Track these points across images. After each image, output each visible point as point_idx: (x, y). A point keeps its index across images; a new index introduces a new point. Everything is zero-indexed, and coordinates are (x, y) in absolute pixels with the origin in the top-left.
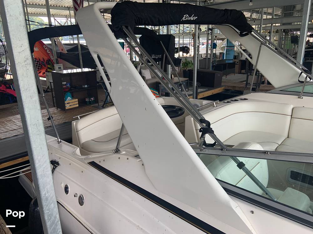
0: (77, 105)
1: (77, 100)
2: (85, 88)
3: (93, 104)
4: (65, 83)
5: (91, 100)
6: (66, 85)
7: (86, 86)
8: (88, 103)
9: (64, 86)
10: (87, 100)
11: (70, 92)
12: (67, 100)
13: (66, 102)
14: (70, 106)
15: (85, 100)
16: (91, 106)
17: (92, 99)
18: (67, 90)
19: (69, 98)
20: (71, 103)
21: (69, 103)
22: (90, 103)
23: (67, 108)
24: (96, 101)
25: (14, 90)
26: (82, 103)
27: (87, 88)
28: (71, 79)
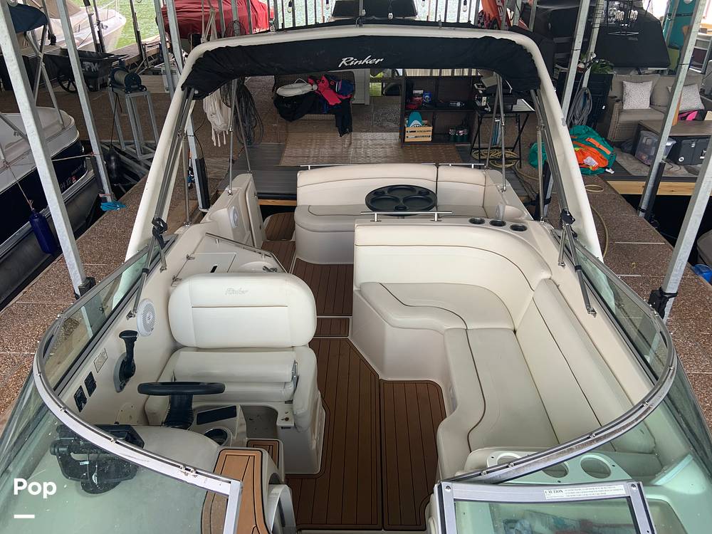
0: (430, 139)
1: (431, 128)
2: (456, 108)
3: (462, 142)
4: (421, 92)
5: (459, 133)
6: (422, 95)
7: (458, 104)
9: (417, 99)
10: (452, 132)
11: (420, 113)
12: (412, 124)
13: (407, 129)
14: (416, 137)
15: (449, 131)
16: (456, 145)
17: (460, 132)
18: (413, 107)
19: (417, 122)
20: (418, 131)
21: (415, 131)
22: (456, 139)
23: (406, 140)
24: (468, 138)
25: (338, 93)
26: (440, 137)
27: (461, 108)
28: (437, 86)
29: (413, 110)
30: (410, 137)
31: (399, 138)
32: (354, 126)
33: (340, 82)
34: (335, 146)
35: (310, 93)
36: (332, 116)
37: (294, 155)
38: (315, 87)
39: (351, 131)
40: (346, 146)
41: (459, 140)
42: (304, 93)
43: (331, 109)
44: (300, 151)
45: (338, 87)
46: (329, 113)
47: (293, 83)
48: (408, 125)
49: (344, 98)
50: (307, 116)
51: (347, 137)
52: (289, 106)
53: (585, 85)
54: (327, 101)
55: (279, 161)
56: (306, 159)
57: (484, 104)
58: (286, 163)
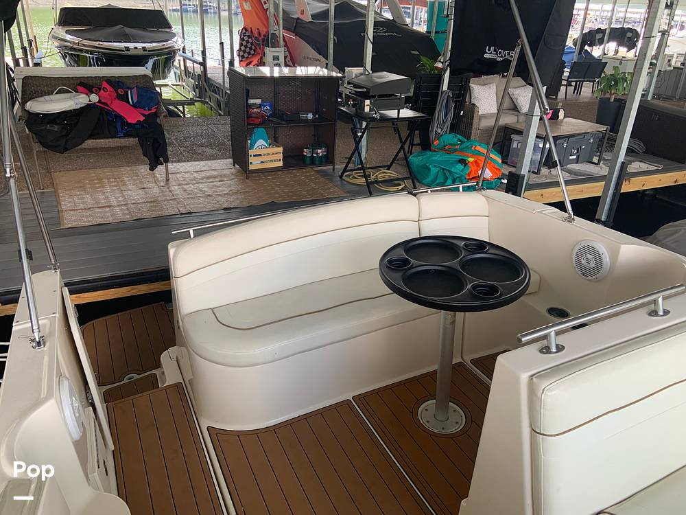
0: (281, 164)
1: (281, 149)
2: (307, 121)
3: (321, 164)
4: (258, 101)
5: (317, 153)
6: (260, 106)
7: (310, 116)
8: (308, 161)
9: (255, 110)
10: (307, 152)
11: (265, 128)
12: (255, 147)
13: (251, 152)
14: (262, 162)
15: (303, 151)
16: (316, 169)
17: (319, 151)
18: (257, 121)
19: (261, 142)
20: (264, 155)
21: (261, 155)
22: (313, 161)
23: (251, 167)
24: (329, 159)
25: (134, 106)
26: (293, 159)
27: (313, 120)
28: (276, 93)
29: (258, 125)
30: (255, 164)
31: (234, 165)
32: (170, 150)
33: (134, 91)
34: (145, 185)
35: (89, 107)
36: (133, 141)
37: (82, 206)
38: (94, 98)
39: (166, 161)
40: (162, 184)
41: (317, 162)
42: (78, 107)
43: (130, 130)
44: (88, 198)
45: (132, 97)
46: (127, 135)
47: (50, 93)
48: (252, 146)
49: (147, 113)
50: (90, 143)
51: (161, 168)
52: (56, 128)
53: (445, 87)
54: (122, 118)
55: (58, 220)
56: (108, 209)
57: (367, 109)
58: (73, 221)
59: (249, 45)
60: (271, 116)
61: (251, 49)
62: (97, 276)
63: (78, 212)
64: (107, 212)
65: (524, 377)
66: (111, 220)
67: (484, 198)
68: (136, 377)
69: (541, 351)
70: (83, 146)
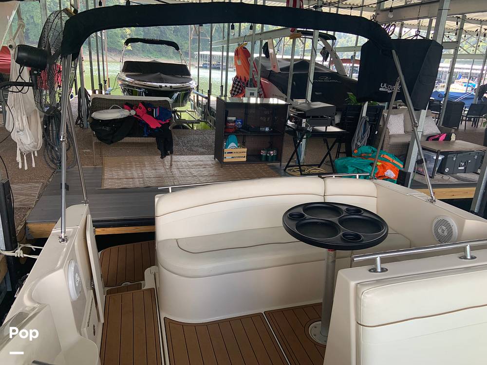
0: (245, 159)
1: (245, 150)
2: (265, 132)
3: (272, 161)
4: (234, 119)
5: (270, 154)
6: (235, 122)
7: (267, 129)
8: (263, 159)
9: (231, 124)
10: (263, 153)
11: (236, 135)
12: (229, 146)
13: (225, 150)
14: (233, 157)
15: (261, 152)
17: (271, 152)
18: (231, 131)
19: (233, 144)
20: (234, 153)
21: (232, 153)
22: (267, 159)
23: (225, 160)
24: (278, 158)
25: (156, 118)
26: (254, 157)
27: (269, 132)
28: (246, 114)
29: (231, 133)
30: (228, 158)
31: (215, 159)
32: (175, 148)
33: (157, 109)
34: (157, 168)
35: (129, 118)
36: (152, 140)
37: (116, 177)
38: (133, 112)
39: (172, 153)
40: (168, 167)
41: (270, 160)
42: (123, 117)
43: (151, 133)
44: (121, 173)
45: (156, 113)
46: (150, 136)
47: (107, 108)
48: (227, 147)
49: (164, 123)
50: (127, 139)
51: (168, 158)
52: (108, 129)
53: (364, 114)
54: (147, 125)
55: (100, 184)
56: (131, 180)
57: (304, 125)
58: (109, 185)
59: (238, 87)
60: (242, 128)
61: (239, 89)
62: (115, 218)
63: (113, 180)
64: (130, 181)
65: (353, 284)
66: (132, 186)
67: (373, 184)
68: (129, 283)
69: (370, 271)
70: (122, 141)
